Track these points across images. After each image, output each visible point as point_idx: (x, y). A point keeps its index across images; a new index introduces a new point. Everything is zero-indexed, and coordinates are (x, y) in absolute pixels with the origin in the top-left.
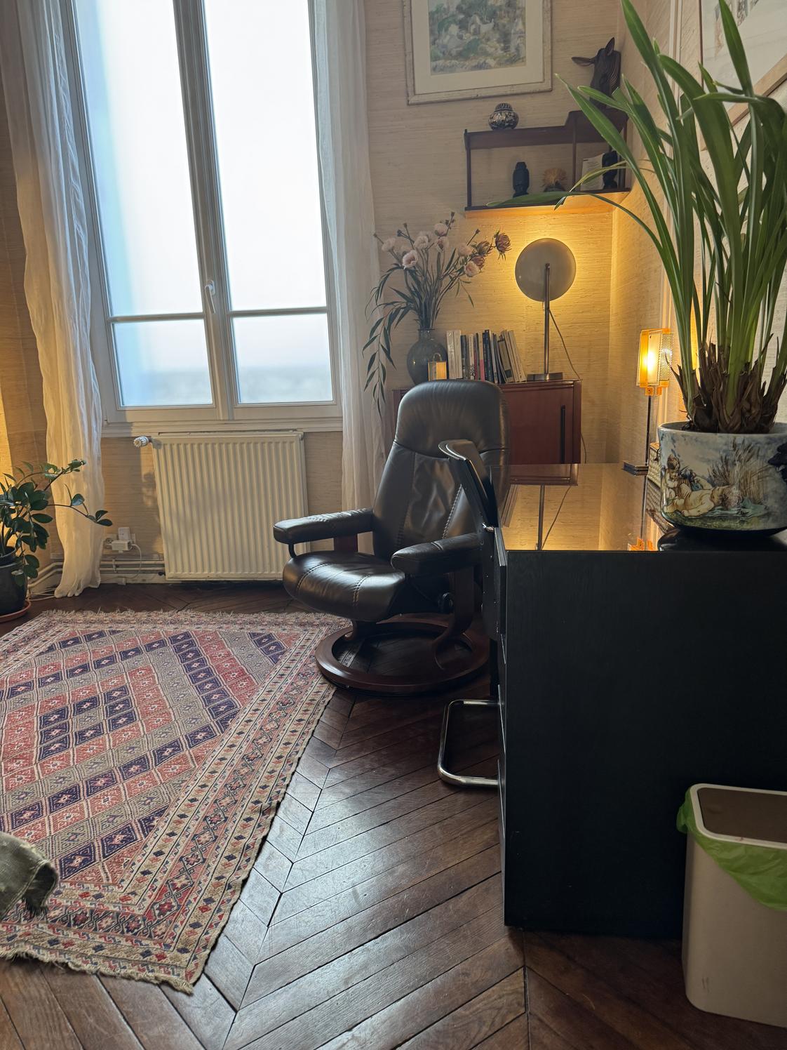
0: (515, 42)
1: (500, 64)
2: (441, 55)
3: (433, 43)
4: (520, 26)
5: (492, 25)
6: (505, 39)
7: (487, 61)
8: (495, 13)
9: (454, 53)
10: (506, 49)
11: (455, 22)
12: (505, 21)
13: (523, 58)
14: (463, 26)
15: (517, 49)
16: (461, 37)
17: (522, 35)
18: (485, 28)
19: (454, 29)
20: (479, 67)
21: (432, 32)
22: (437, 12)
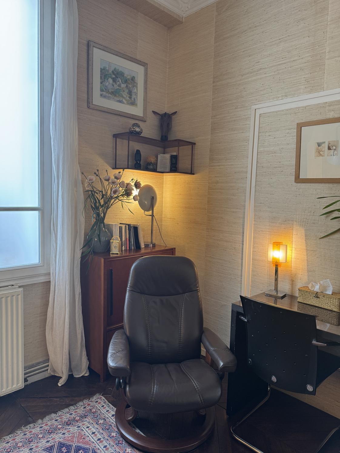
0: (133, 96)
1: (128, 104)
2: (105, 90)
3: (101, 83)
4: (135, 91)
5: (125, 85)
6: (130, 93)
7: (123, 100)
8: (127, 80)
9: (110, 91)
10: (130, 98)
11: (111, 77)
12: (130, 86)
13: (136, 104)
14: (114, 80)
15: (134, 99)
16: (113, 86)
17: (136, 94)
18: (123, 86)
19: (110, 80)
20: (120, 102)
21: (101, 77)
22: (104, 69)
